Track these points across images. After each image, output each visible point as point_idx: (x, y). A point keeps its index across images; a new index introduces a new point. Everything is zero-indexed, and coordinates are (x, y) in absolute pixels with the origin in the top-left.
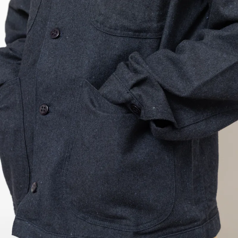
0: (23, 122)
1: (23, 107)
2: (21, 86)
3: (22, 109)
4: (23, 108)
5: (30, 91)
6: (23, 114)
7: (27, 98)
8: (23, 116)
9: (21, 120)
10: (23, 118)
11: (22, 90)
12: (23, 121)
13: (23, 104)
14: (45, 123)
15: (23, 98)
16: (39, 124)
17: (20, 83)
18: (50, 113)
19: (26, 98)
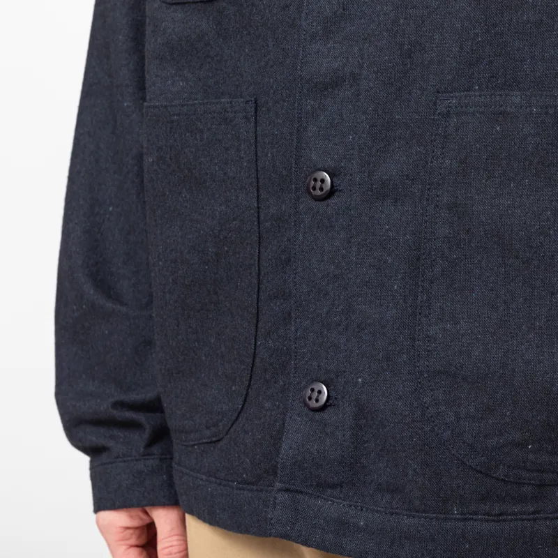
0: (259, 218)
1: (257, 178)
2: (256, 123)
3: (255, 184)
4: (258, 182)
5: (277, 135)
6: (258, 197)
7: (269, 155)
8: (258, 203)
9: (252, 211)
10: (258, 208)
11: (259, 133)
12: (256, 215)
13: (257, 170)
14: (325, 221)
15: (259, 154)
16: (305, 227)
17: (256, 112)
18: (337, 193)
19: (267, 155)
